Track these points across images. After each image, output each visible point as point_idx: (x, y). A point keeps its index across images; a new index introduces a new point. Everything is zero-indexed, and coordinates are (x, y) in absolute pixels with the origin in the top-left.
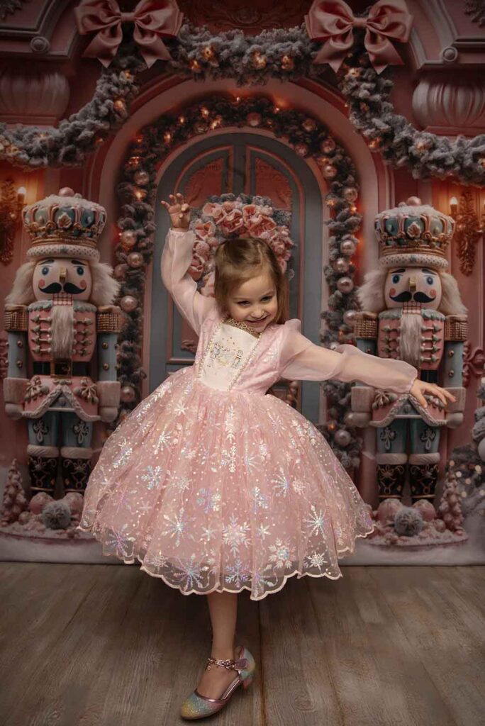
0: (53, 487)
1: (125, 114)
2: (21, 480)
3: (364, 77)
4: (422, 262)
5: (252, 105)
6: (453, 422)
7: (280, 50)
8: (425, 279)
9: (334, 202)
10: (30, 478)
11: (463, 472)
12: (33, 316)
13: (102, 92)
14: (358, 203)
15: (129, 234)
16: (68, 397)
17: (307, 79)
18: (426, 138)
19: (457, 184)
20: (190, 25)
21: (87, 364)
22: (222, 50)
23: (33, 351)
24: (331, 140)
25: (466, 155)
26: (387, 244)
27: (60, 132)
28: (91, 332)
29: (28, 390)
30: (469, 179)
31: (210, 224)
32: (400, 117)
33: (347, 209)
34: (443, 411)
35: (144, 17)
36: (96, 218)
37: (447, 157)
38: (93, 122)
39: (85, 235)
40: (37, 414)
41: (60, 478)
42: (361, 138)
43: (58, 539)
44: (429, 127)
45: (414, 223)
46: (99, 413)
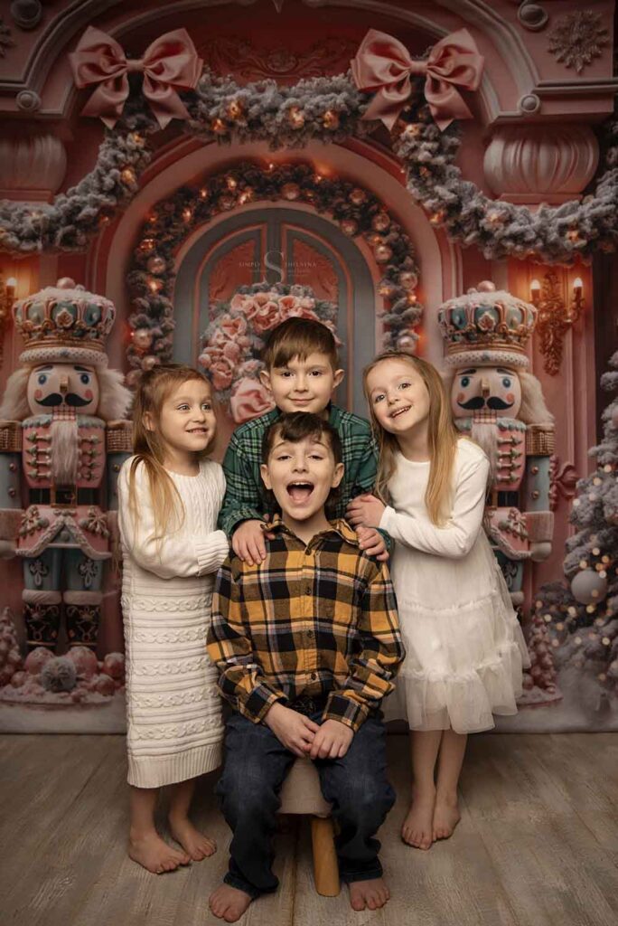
0: (54, 640)
1: (135, 186)
2: (15, 633)
3: (424, 135)
4: (496, 360)
5: (288, 174)
6: (539, 554)
7: (322, 104)
8: (501, 380)
9: (389, 290)
10: (26, 630)
11: (552, 615)
12: (29, 433)
13: (106, 159)
14: (418, 290)
15: (143, 333)
16: (73, 531)
17: (354, 139)
18: (501, 208)
19: (539, 264)
20: (211, 75)
21: (95, 491)
22: (251, 105)
23: (30, 476)
24: (385, 215)
25: (551, 228)
26: (454, 340)
27: (57, 209)
28: (99, 452)
29: (23, 524)
30: (555, 257)
31: (239, 320)
32: (469, 184)
33: (405, 299)
34: (526, 541)
35: (155, 65)
36: (103, 314)
37: (527, 231)
38: (95, 196)
39: (91, 335)
40: (35, 552)
41: (63, 629)
42: (422, 211)
43: (61, 704)
44: (503, 195)
45: (487, 313)
46: (110, 549)
